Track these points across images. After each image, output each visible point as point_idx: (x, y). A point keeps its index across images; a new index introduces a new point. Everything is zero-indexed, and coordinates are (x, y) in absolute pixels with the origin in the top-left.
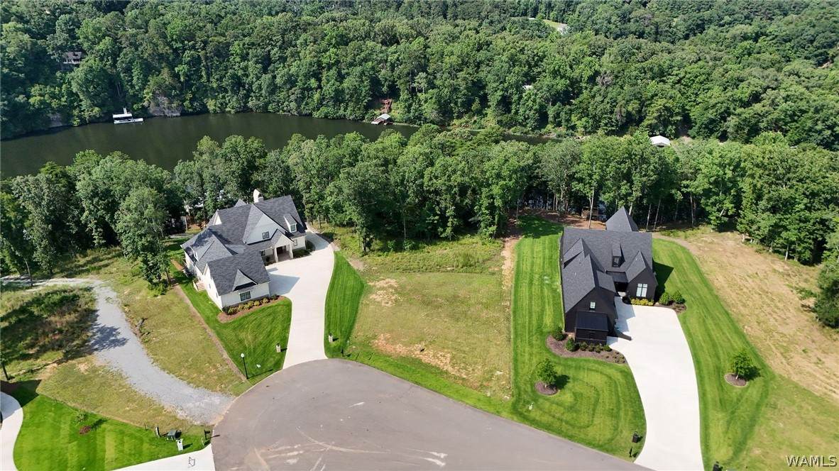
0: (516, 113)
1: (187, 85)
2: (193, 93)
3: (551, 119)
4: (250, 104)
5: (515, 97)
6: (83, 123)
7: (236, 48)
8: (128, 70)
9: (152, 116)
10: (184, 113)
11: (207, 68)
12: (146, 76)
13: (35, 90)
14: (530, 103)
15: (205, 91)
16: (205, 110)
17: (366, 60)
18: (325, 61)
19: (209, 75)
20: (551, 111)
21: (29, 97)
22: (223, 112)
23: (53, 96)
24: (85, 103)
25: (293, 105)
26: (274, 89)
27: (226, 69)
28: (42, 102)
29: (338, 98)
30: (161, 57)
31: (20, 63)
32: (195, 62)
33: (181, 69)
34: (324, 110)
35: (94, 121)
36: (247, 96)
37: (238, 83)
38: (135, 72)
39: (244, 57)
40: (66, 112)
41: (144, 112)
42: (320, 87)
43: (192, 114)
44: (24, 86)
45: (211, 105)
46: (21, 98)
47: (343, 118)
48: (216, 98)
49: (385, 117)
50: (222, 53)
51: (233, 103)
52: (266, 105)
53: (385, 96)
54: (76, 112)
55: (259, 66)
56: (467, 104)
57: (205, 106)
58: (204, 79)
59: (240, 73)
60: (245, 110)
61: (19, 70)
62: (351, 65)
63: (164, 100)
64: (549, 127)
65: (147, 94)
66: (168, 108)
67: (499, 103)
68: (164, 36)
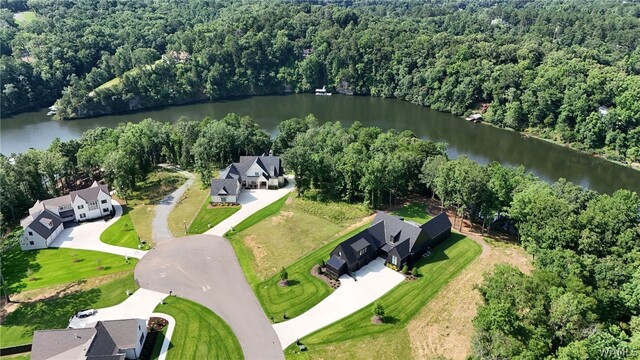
0: (578, 132)
1: (362, 76)
2: (364, 82)
4: (395, 94)
6: (301, 92)
7: (396, 56)
8: (331, 63)
9: (338, 93)
10: (355, 94)
11: (376, 67)
12: (339, 68)
13: (282, 70)
14: (590, 126)
15: (372, 82)
16: (368, 93)
17: (476, 73)
18: (448, 71)
19: (377, 71)
20: (609, 136)
21: (277, 73)
22: (379, 96)
23: (290, 74)
24: (304, 80)
25: (420, 98)
26: (411, 85)
27: (387, 68)
28: (282, 77)
29: (449, 97)
30: (352, 57)
31: (278, 54)
32: (370, 62)
33: (360, 66)
34: (438, 104)
35: (306, 91)
36: (395, 88)
37: (391, 78)
38: (334, 65)
39: (399, 63)
40: (294, 84)
41: (334, 91)
42: (440, 88)
43: (359, 95)
44: (276, 67)
45: (373, 90)
46: (272, 74)
47: (449, 112)
48: (377, 86)
49: (476, 116)
50: (387, 58)
51: (386, 90)
52: (406, 95)
53: (485, 101)
54: (299, 85)
55: (406, 69)
56: (541, 118)
57: (369, 91)
58: (373, 74)
59: (394, 72)
60: (392, 97)
61: (277, 58)
62: (467, 75)
63: (345, 84)
64: (605, 149)
65: (337, 80)
66: (347, 89)
67: (564, 121)
68: (357, 45)
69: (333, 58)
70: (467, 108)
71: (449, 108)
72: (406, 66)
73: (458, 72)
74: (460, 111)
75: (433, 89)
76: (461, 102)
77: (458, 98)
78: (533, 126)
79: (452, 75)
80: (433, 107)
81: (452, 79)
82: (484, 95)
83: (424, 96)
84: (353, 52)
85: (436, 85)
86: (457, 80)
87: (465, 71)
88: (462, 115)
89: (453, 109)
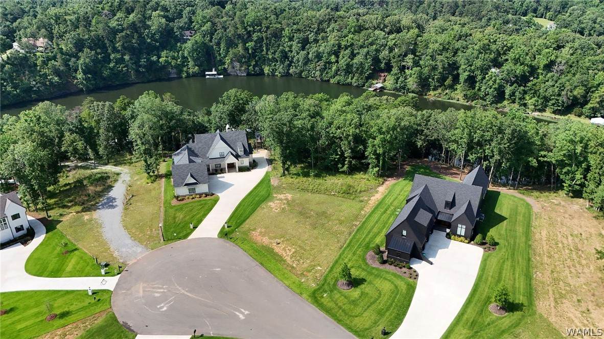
0: (479, 90)
1: (253, 55)
2: (256, 62)
3: (507, 97)
4: (291, 71)
5: (479, 78)
6: (188, 76)
7: (286, 32)
8: (218, 44)
9: (229, 75)
10: (249, 74)
11: (267, 45)
12: (228, 48)
13: (164, 54)
14: (491, 83)
15: (265, 61)
16: (262, 73)
17: (372, 44)
18: (343, 43)
19: (268, 50)
20: (508, 90)
21: (159, 57)
22: (273, 75)
23: (174, 58)
24: (191, 63)
25: (318, 73)
26: (307, 61)
27: (278, 47)
28: (166, 61)
29: (348, 70)
30: (240, 36)
31: (157, 37)
32: (260, 40)
33: (250, 45)
34: (337, 78)
35: (195, 75)
36: (289, 65)
37: (285, 56)
38: (222, 45)
39: (291, 39)
40: (179, 68)
41: (225, 72)
42: (337, 62)
43: (253, 75)
44: (157, 51)
45: (266, 70)
46: (154, 58)
47: (350, 85)
48: (270, 65)
49: (379, 85)
50: (277, 35)
51: (280, 69)
52: (302, 72)
53: (382, 71)
54: (185, 69)
55: (300, 45)
56: (442, 80)
57: (262, 70)
58: (264, 53)
59: (287, 49)
60: (287, 75)
61: (156, 41)
62: (362, 47)
63: (237, 65)
64: (505, 102)
65: (227, 60)
66: (239, 70)
67: (466, 81)
68: (243, 22)
69: (220, 39)
70: (368, 78)
71: (349, 80)
72: (298, 43)
73: (352, 45)
74: (361, 82)
75: (330, 63)
76: (361, 74)
77: (358, 69)
78: (434, 89)
79: (346, 48)
80: (332, 81)
81: (348, 51)
82: (383, 65)
83: (322, 71)
84: (241, 31)
85: (333, 58)
86: (352, 52)
87: (360, 43)
88: (364, 86)
89: (354, 80)
